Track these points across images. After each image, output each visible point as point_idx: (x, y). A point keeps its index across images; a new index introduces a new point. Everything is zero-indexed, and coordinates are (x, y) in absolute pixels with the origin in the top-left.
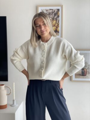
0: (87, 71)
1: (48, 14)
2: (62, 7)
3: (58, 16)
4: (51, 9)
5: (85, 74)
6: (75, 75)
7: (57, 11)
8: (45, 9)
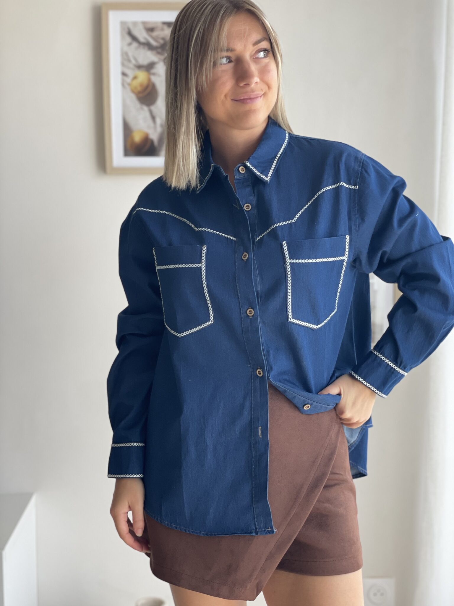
8: (144, 23)
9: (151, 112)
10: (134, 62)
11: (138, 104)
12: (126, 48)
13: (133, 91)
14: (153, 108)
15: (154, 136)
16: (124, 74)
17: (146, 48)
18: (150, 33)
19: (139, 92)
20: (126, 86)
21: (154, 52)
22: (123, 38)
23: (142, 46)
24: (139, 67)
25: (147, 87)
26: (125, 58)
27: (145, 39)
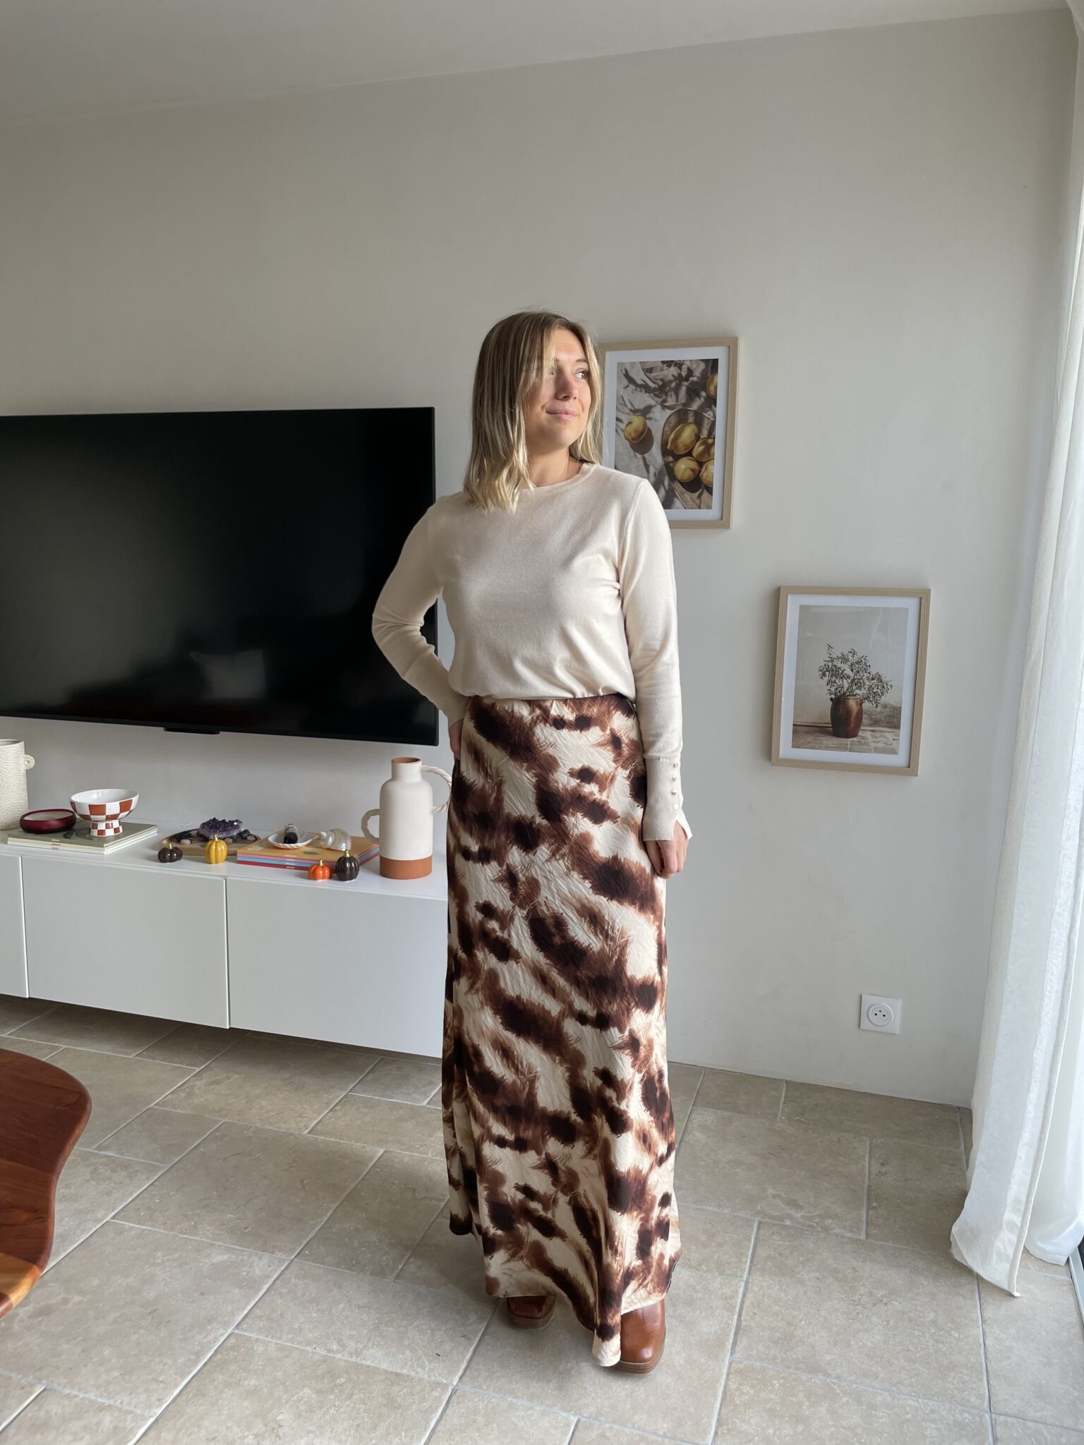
0: (860, 712)
1: (655, 389)
2: (731, 345)
3: (711, 401)
4: (669, 364)
5: (852, 725)
6: (795, 732)
7: (704, 373)
8: (640, 362)
9: (644, 460)
10: (629, 406)
11: (631, 452)
12: (622, 392)
13: (626, 439)
14: (645, 455)
16: (618, 419)
17: (643, 390)
18: (648, 374)
19: (633, 439)
20: (620, 432)
21: (652, 395)
22: (619, 380)
23: (639, 389)
24: (635, 412)
25: (642, 432)
26: (621, 401)
27: (643, 381)
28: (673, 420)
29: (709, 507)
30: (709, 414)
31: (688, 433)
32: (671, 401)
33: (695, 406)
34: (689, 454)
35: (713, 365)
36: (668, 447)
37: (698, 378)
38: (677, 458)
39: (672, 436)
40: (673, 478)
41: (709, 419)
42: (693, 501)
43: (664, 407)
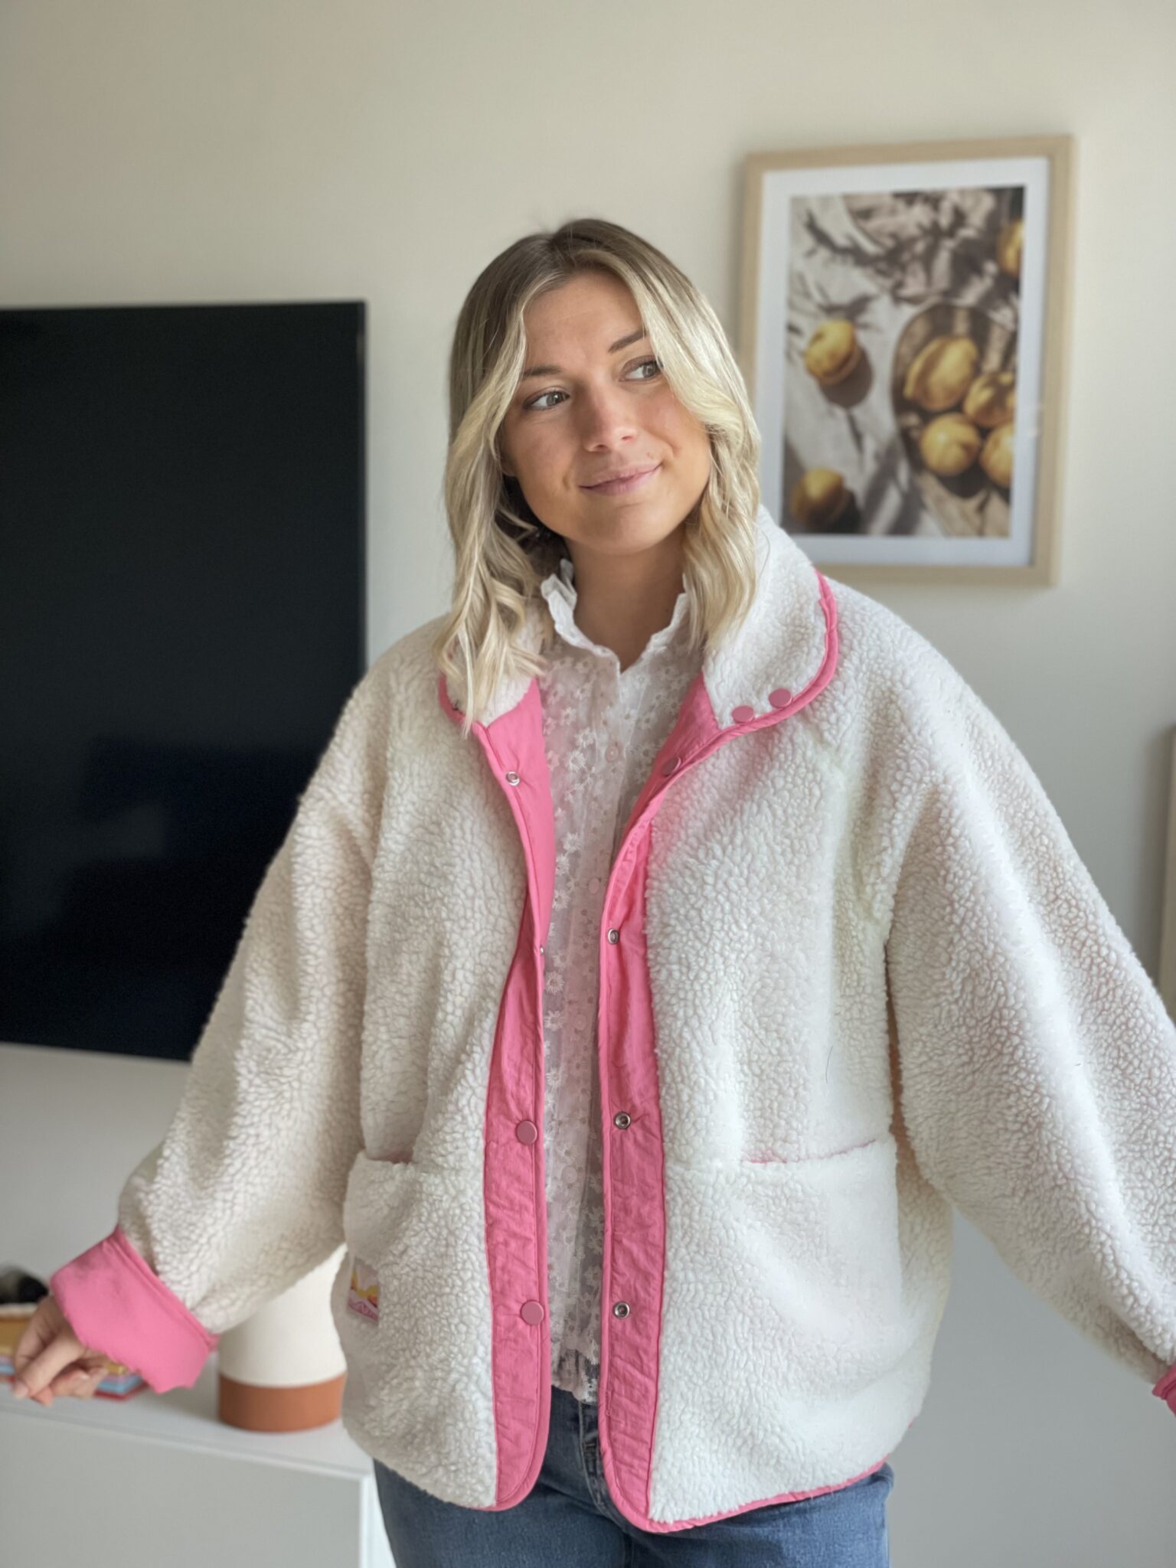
1: (877, 258)
2: (1057, 154)
3: (1009, 285)
4: (910, 198)
7: (992, 219)
8: (847, 198)
9: (852, 422)
10: (817, 297)
11: (820, 402)
12: (800, 264)
13: (811, 371)
15: (857, 484)
16: (792, 329)
17: (850, 260)
18: (862, 223)
19: (825, 373)
21: (871, 271)
22: (794, 238)
23: (839, 258)
24: (831, 310)
25: (848, 359)
26: (798, 285)
27: (850, 238)
28: (920, 329)
29: (1003, 533)
30: (1001, 316)
31: (954, 359)
32: (914, 285)
33: (971, 295)
34: (957, 408)
35: (1012, 201)
36: (909, 390)
37: (979, 231)
38: (928, 417)
39: (917, 367)
40: (918, 464)
41: (1002, 327)
42: (964, 516)
43: (898, 300)
